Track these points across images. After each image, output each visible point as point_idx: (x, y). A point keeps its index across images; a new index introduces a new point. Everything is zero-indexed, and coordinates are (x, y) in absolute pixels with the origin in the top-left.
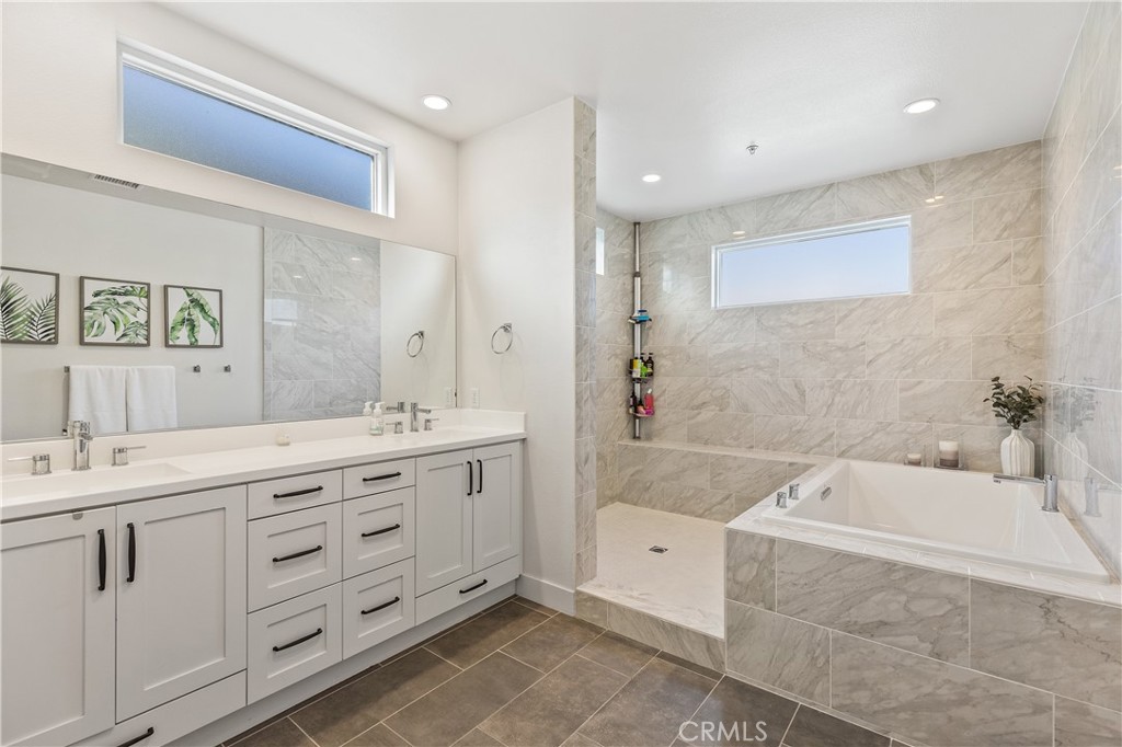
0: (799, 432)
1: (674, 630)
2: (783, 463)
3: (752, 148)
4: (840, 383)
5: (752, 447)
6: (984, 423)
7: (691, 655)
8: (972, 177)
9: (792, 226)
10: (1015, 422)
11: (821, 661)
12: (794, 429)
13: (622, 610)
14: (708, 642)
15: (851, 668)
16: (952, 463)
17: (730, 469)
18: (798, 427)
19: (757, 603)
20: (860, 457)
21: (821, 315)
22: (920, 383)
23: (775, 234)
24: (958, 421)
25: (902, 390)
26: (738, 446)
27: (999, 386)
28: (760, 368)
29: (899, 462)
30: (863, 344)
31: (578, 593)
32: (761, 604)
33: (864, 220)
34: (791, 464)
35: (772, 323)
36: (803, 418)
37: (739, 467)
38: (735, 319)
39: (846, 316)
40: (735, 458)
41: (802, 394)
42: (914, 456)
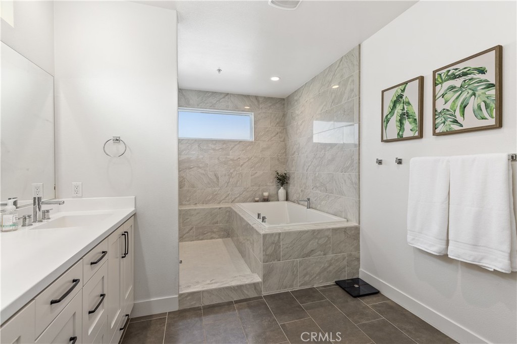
0: (216, 194)
1: (240, 288)
2: (217, 208)
3: (219, 70)
4: (232, 173)
5: (196, 204)
6: (273, 186)
7: (248, 295)
8: (270, 104)
9: (213, 106)
10: (282, 184)
11: (295, 273)
12: (215, 193)
13: (210, 292)
14: (255, 286)
15: (304, 270)
16: (266, 200)
17: (193, 215)
18: (216, 193)
19: (274, 260)
20: (239, 202)
21: (224, 146)
22: (256, 173)
23: (206, 108)
24: (266, 185)
25: (252, 176)
26: (190, 204)
27: (278, 173)
28: (200, 168)
29: (251, 202)
30: (239, 158)
31: (180, 295)
32: (276, 260)
33: (239, 111)
34: (220, 208)
35: (205, 148)
36: (217, 189)
37: (197, 213)
38: (188, 144)
39: (233, 147)
40: (195, 209)
41: (218, 178)
42: (257, 199)
